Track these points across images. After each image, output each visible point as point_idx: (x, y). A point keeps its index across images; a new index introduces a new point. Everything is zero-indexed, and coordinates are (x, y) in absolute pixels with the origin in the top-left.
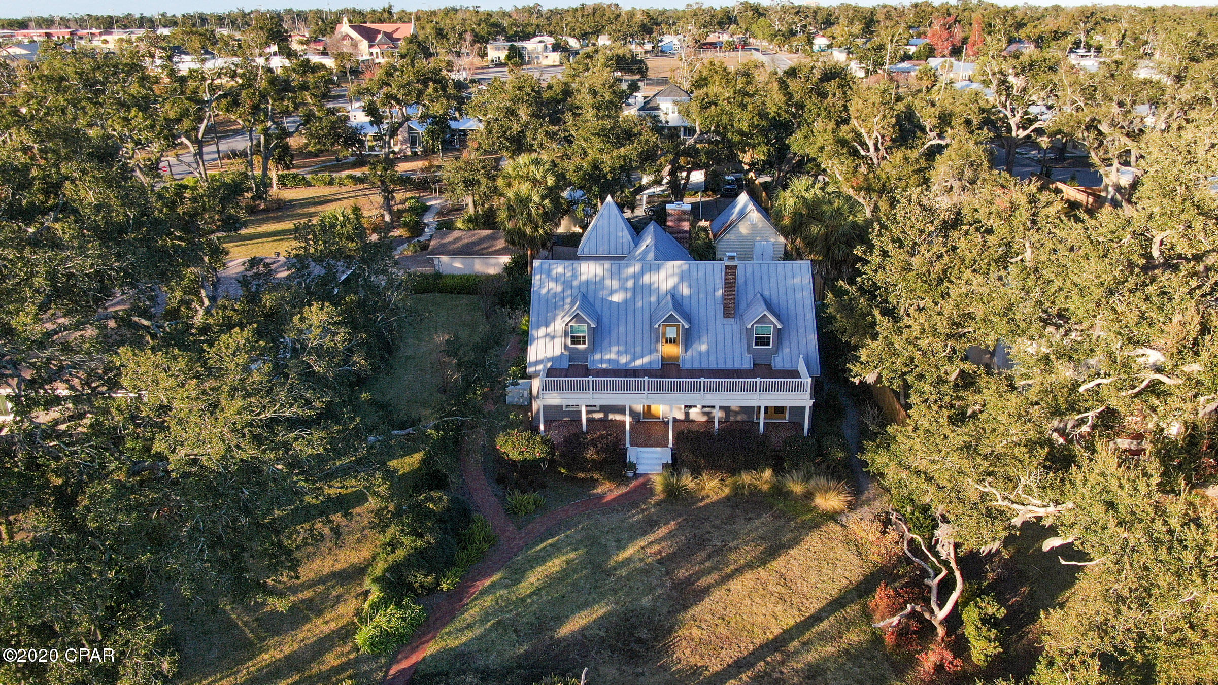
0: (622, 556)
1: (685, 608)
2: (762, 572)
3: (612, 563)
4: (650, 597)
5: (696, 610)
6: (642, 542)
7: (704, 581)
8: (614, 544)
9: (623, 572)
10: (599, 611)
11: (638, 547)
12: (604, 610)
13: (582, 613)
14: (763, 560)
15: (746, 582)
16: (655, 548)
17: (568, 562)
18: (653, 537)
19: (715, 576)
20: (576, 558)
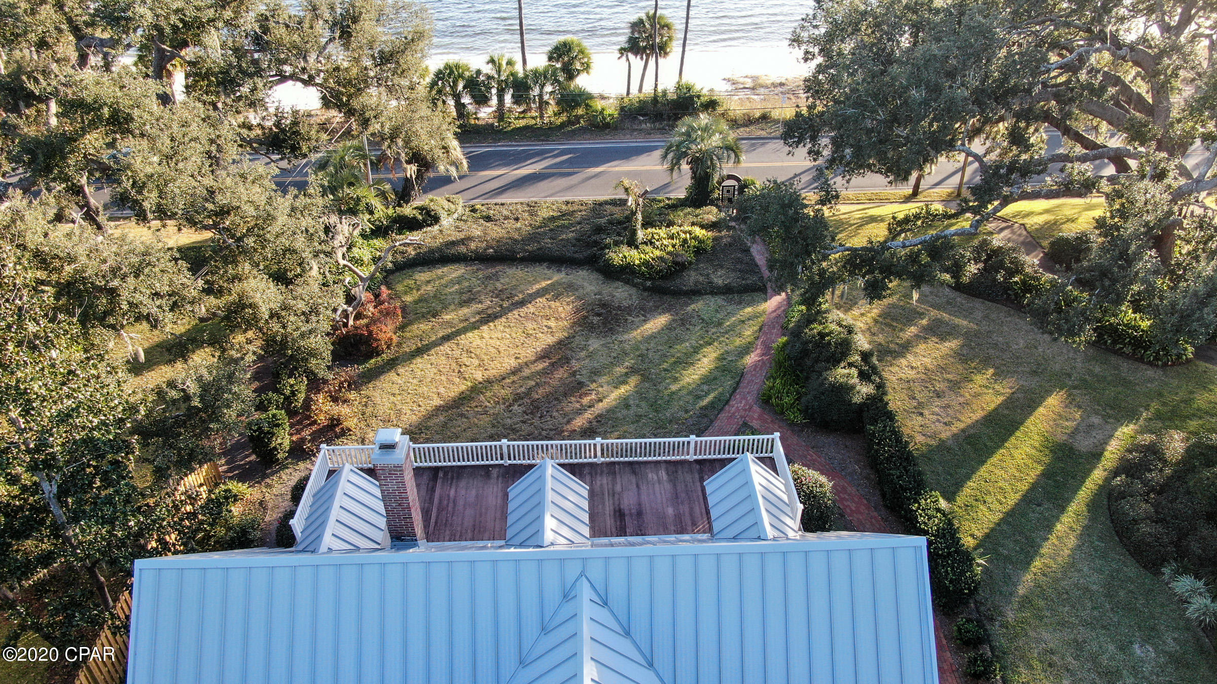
0: (623, 390)
1: (560, 343)
2: (479, 376)
3: (633, 381)
4: (591, 349)
5: (550, 340)
6: (601, 407)
7: (540, 366)
8: (631, 402)
9: (620, 370)
10: (636, 334)
11: (606, 401)
12: (631, 336)
13: (650, 332)
14: (476, 390)
15: (499, 365)
16: (586, 400)
17: (676, 380)
18: (588, 415)
19: (526, 372)
20: (669, 384)
